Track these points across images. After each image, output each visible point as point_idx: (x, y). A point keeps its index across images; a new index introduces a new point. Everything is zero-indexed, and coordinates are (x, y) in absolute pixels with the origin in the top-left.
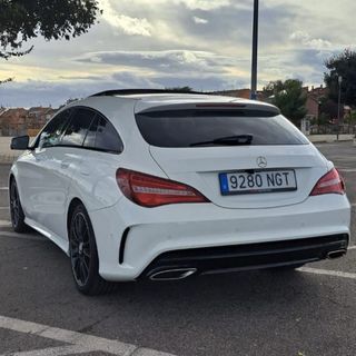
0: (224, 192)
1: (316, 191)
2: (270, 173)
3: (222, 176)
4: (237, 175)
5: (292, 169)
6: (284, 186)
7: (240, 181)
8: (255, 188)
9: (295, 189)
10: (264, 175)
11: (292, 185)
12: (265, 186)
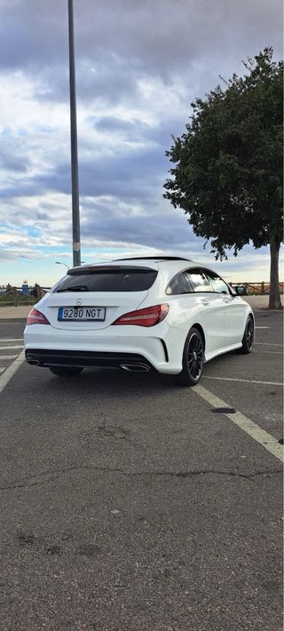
0: (60, 319)
1: (118, 322)
2: (89, 309)
3: (61, 309)
4: (69, 310)
5: (105, 308)
6: (96, 317)
7: (70, 313)
8: (78, 317)
9: (103, 320)
10: (85, 310)
11: (101, 317)
12: (84, 317)
